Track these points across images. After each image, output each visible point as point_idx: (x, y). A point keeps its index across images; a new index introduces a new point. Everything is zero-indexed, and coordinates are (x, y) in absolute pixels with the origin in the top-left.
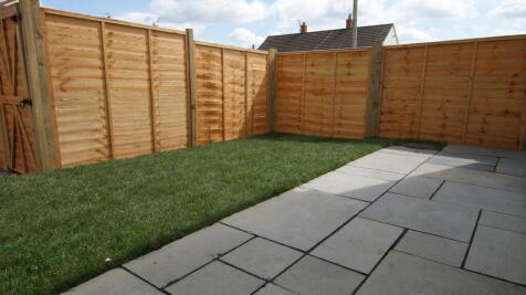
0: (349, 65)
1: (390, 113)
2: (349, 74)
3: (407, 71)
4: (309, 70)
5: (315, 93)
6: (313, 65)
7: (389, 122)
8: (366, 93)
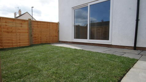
0: (21, 24)
1: (35, 38)
2: (21, 27)
3: (38, 27)
4: (4, 24)
5: (8, 32)
6: (6, 22)
7: (35, 40)
8: (28, 32)
